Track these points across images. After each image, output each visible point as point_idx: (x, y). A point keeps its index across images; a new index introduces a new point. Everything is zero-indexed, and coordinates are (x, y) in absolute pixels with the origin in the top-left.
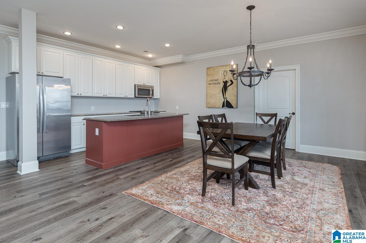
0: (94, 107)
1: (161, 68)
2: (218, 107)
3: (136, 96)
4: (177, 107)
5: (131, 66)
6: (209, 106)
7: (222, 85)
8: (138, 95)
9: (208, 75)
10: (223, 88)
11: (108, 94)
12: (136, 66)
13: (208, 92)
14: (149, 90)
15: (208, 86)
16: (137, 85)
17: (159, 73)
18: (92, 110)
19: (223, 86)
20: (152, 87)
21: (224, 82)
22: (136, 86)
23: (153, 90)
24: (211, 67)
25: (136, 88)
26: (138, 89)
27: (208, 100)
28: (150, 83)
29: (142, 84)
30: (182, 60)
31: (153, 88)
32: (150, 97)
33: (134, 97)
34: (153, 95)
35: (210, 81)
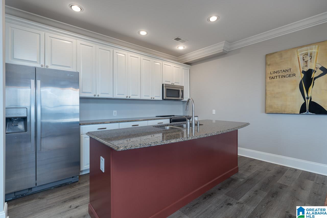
0: (116, 111)
1: (191, 65)
2: (290, 112)
3: (164, 98)
4: (214, 112)
5: (158, 63)
6: (269, 110)
7: (300, 77)
8: (167, 97)
9: (267, 64)
10: (301, 81)
11: (132, 95)
12: (164, 63)
13: (268, 89)
14: (179, 91)
15: (268, 80)
16: (165, 84)
17: (188, 71)
18: (114, 115)
19: (301, 79)
20: (182, 87)
21: (303, 72)
22: (164, 86)
23: (182, 91)
24: (273, 53)
25: (164, 88)
26: (167, 89)
27: (269, 102)
28: (179, 83)
29: (170, 83)
30: (223, 49)
31: (183, 89)
32: (180, 99)
33: (162, 99)
34: (182, 97)
35: (272, 73)
